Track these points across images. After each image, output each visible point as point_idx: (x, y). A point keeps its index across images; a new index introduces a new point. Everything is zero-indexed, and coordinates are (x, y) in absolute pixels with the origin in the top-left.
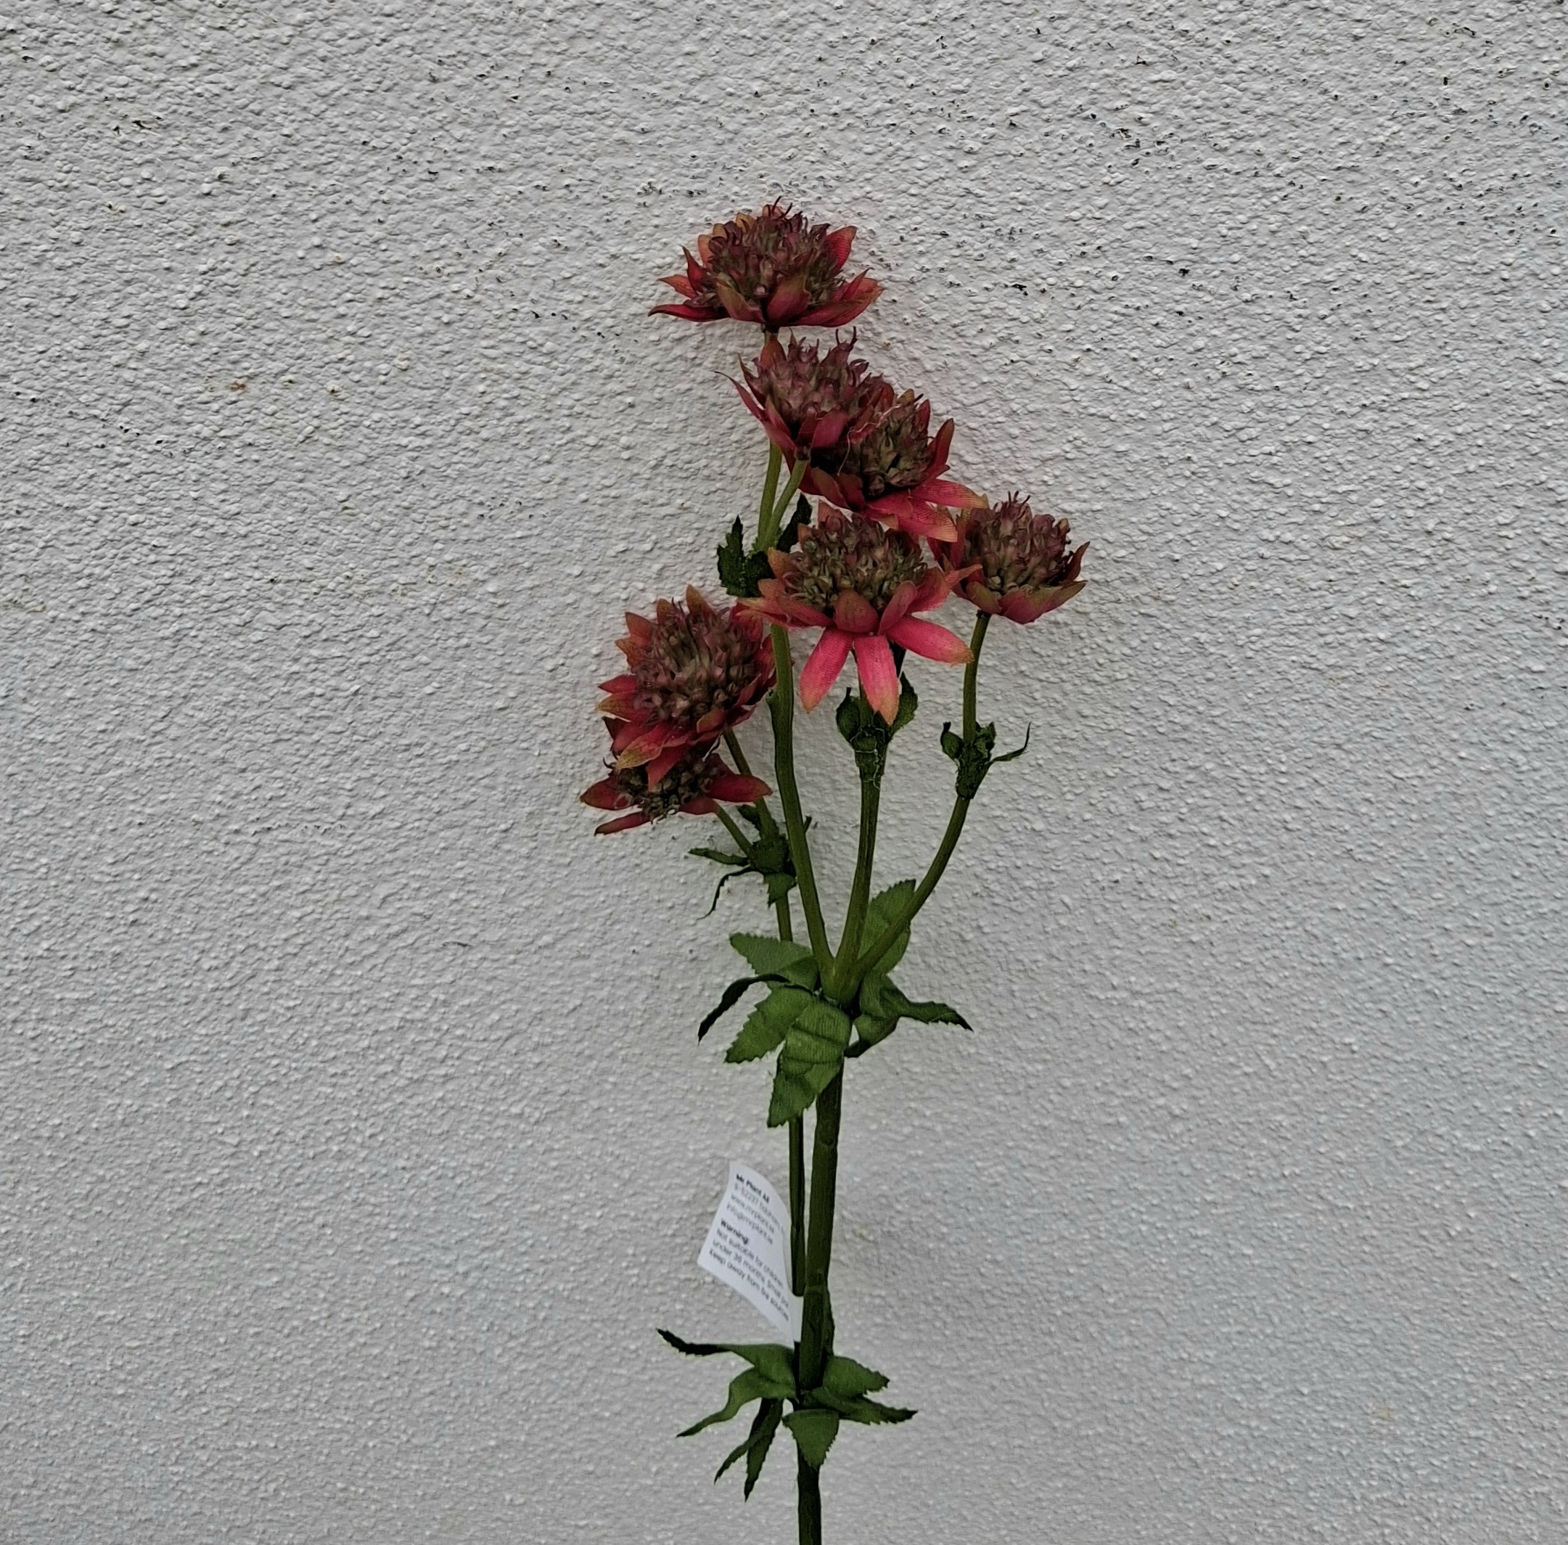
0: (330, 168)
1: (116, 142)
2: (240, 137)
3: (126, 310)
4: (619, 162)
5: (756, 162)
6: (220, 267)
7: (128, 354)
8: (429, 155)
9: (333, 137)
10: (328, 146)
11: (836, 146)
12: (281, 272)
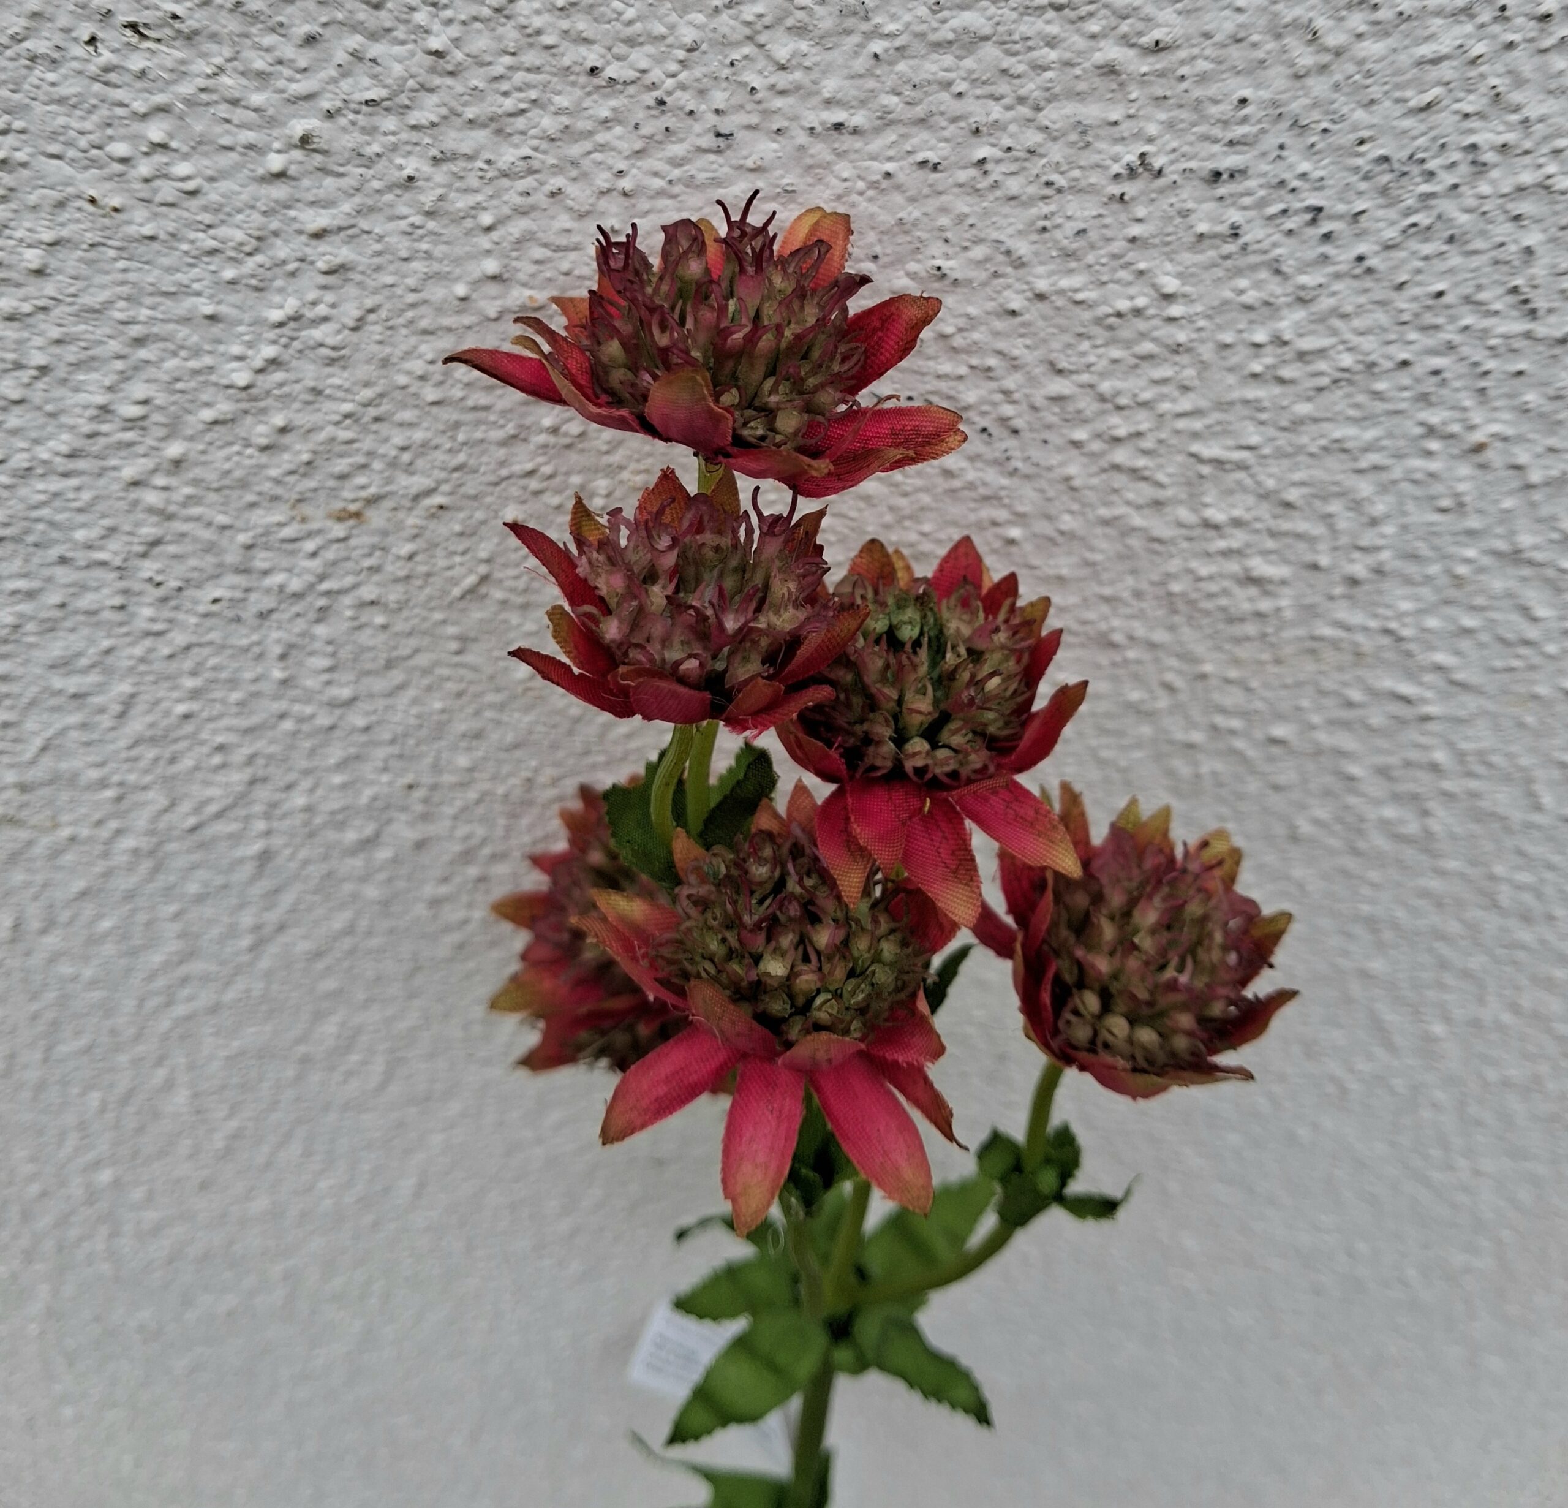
0: (520, 123)
1: (93, 69)
2: (341, 57)
3: (139, 390)
4: (1092, 112)
5: (1360, 115)
6: (309, 314)
7: (148, 463)
8: (719, 98)
9: (530, 58)
10: (520, 77)
11: (1519, 82)
12: (424, 324)
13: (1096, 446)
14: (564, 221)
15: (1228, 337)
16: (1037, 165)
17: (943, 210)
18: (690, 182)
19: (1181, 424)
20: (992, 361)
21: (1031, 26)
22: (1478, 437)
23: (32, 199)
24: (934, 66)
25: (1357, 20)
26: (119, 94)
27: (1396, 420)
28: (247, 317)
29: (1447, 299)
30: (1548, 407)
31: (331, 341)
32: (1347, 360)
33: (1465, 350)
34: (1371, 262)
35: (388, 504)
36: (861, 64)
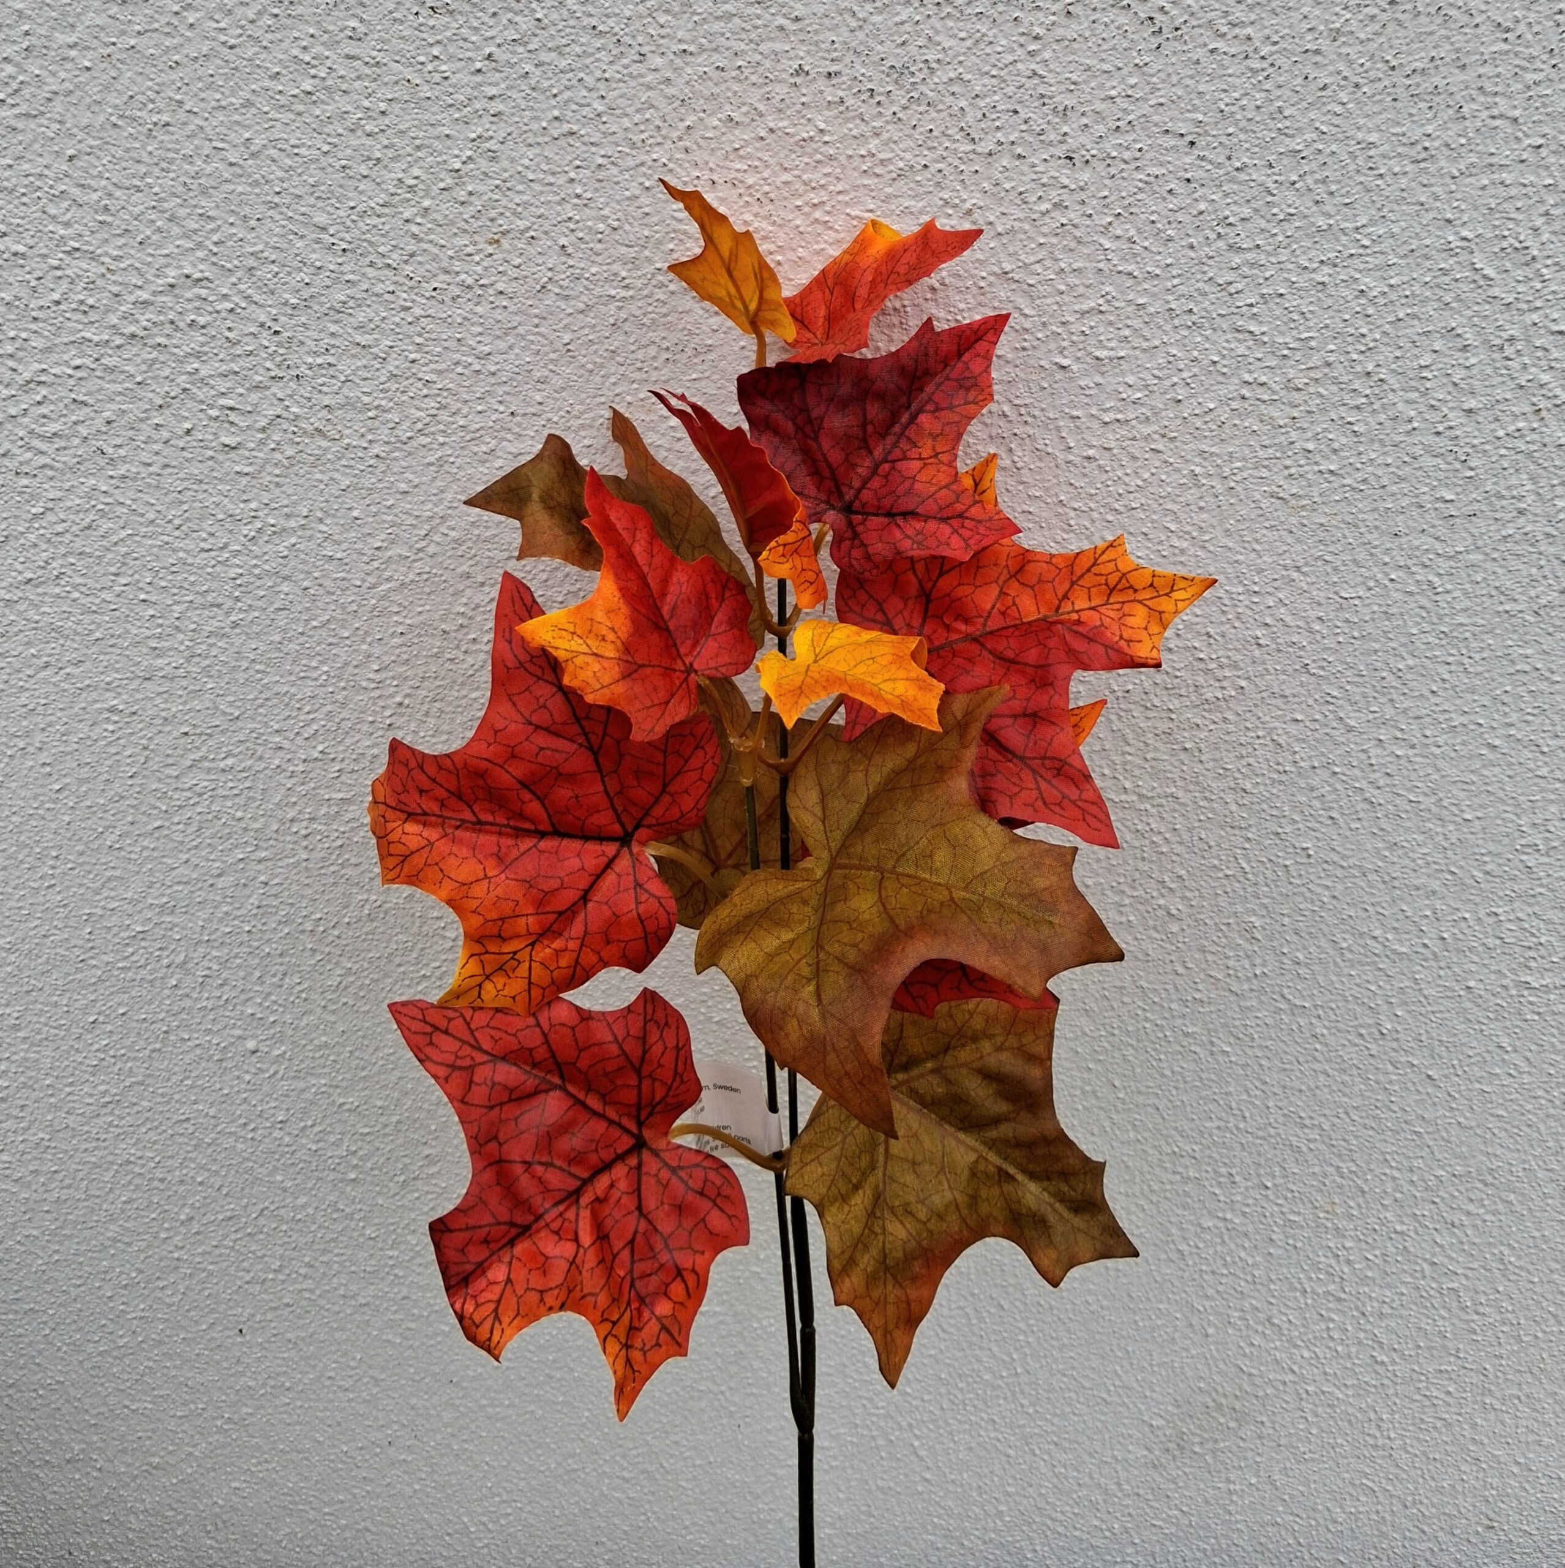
13: (806, 209)
14: (584, 93)
15: (850, 152)
16: (761, 70)
17: (728, 89)
18: (630, 75)
19: (840, 198)
20: (757, 163)
21: (751, 10)
22: (968, 205)
23: (386, 80)
24: (717, 26)
25: (869, 7)
26: (424, 36)
27: (930, 196)
28: (462, 137)
29: (935, 133)
30: (995, 190)
31: (493, 148)
32: (901, 164)
33: (950, 160)
34: (900, 115)
35: (511, 236)
36: (690, 25)
